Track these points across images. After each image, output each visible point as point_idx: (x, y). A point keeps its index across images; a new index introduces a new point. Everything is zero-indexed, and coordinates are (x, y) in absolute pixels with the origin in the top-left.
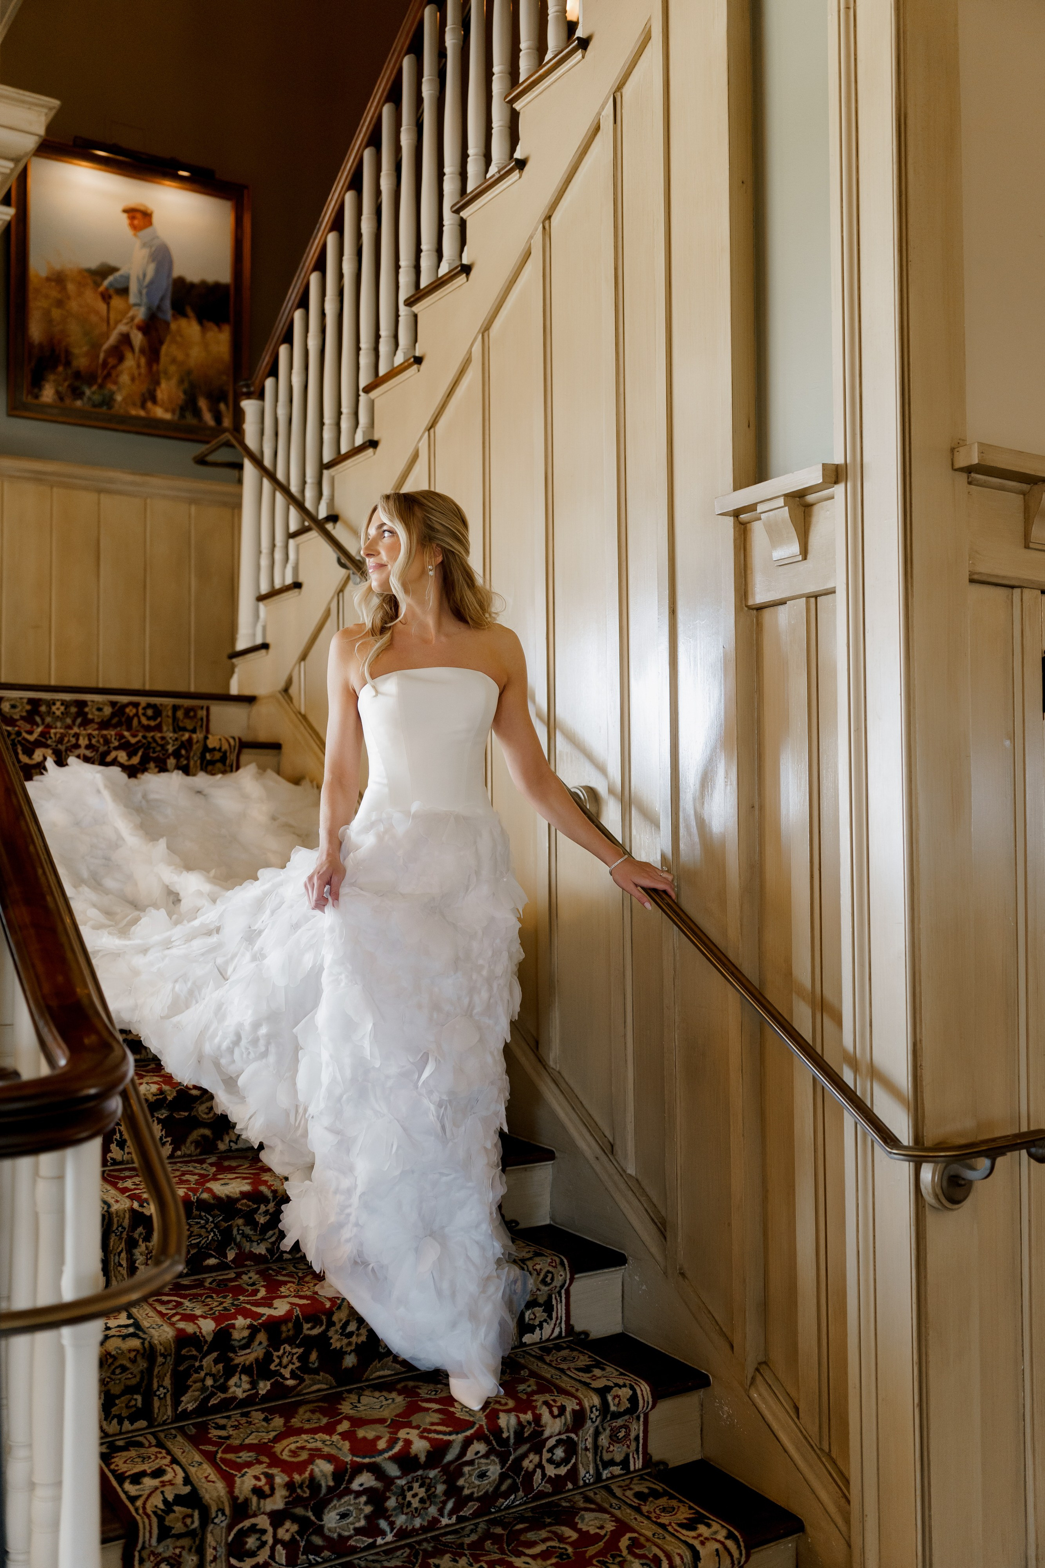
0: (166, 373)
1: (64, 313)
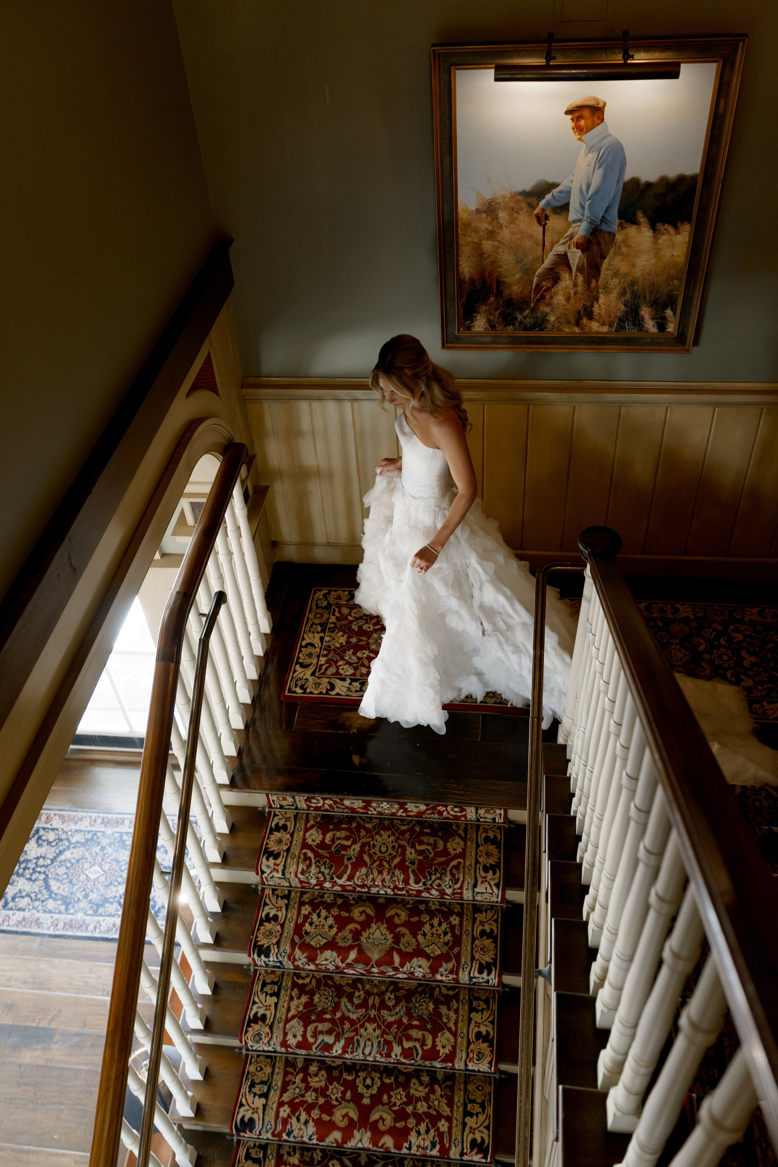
0: (605, 287)
1: (496, 243)
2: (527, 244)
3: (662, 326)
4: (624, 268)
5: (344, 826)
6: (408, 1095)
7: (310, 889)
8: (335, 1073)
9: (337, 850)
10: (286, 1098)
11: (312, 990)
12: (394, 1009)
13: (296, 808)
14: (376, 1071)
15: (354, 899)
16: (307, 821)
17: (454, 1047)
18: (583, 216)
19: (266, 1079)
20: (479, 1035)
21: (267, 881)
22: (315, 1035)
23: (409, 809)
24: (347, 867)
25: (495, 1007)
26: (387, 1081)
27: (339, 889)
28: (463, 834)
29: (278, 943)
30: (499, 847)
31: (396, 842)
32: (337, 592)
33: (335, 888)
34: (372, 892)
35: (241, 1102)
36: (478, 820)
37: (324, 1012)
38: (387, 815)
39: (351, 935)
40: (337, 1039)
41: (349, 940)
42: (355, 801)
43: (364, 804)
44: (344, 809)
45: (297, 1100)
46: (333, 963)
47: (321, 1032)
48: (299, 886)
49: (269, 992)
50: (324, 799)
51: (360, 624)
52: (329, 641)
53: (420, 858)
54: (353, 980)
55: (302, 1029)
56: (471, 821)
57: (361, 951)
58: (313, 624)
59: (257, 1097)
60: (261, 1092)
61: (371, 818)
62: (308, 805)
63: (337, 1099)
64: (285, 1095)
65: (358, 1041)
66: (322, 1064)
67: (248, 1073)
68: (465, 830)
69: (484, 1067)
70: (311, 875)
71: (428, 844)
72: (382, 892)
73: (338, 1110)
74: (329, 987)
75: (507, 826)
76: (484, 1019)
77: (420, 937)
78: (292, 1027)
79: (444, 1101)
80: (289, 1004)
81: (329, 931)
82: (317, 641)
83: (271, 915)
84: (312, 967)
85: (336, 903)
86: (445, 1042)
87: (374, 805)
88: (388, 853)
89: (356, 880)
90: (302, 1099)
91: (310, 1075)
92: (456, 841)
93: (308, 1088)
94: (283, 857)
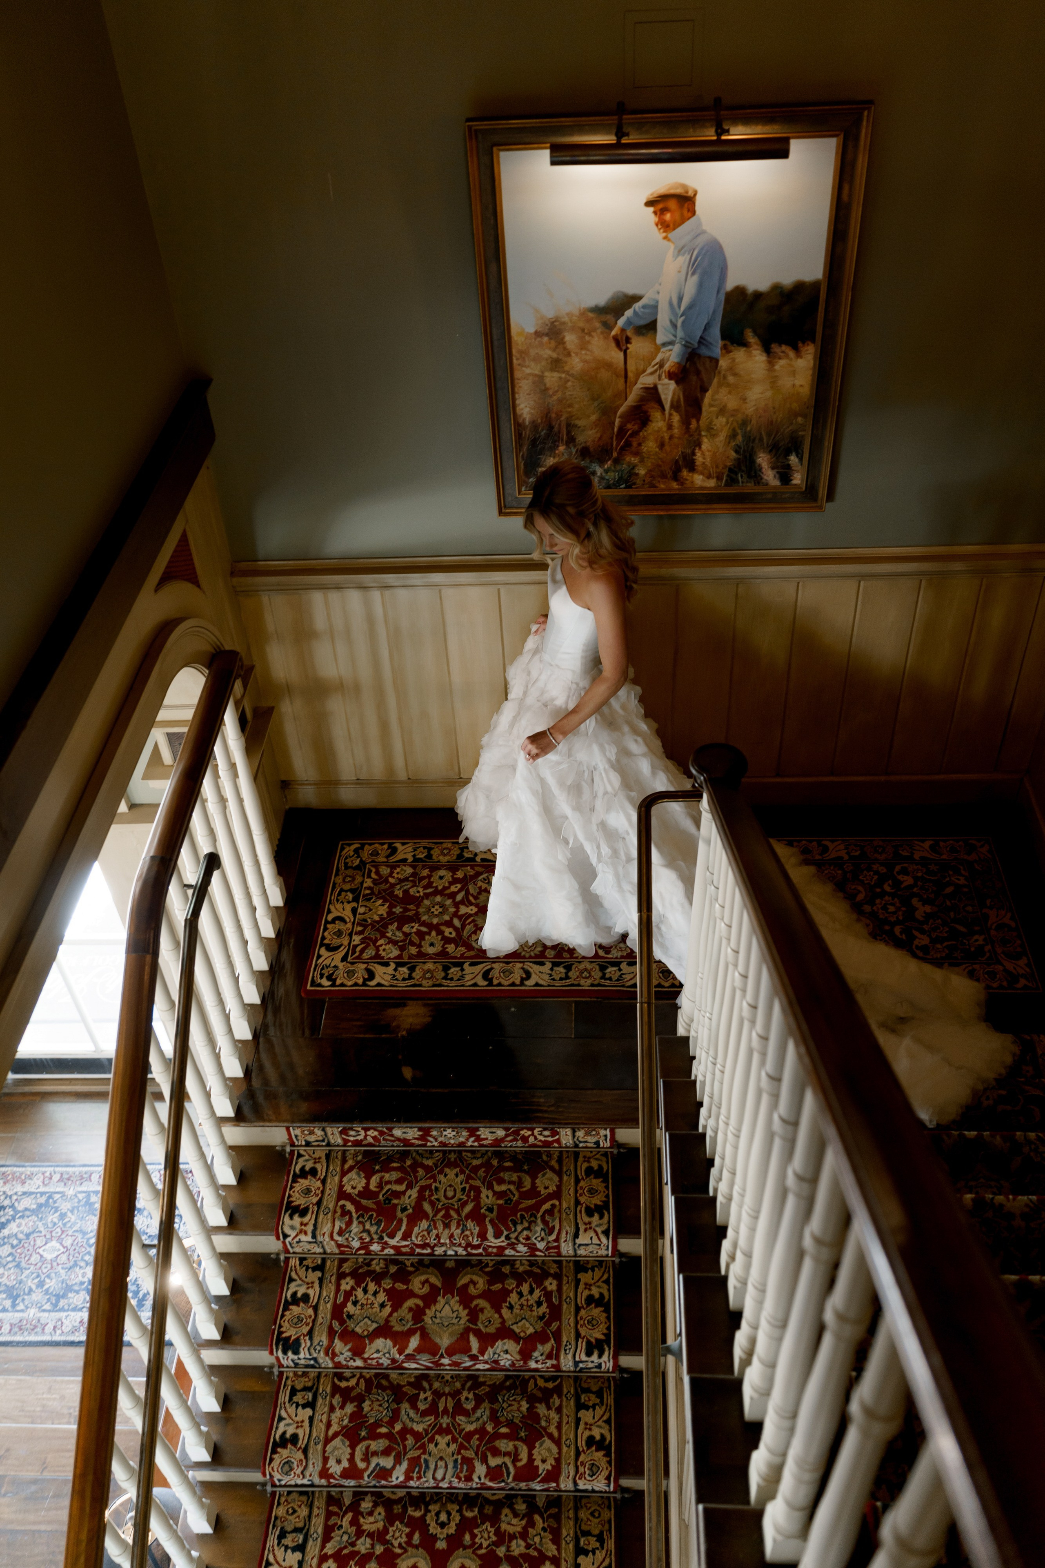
0: (709, 428)
1: (563, 375)
2: (604, 375)
3: (785, 477)
4: (732, 403)
5: (395, 1165)
6: (498, 1533)
7: (352, 1254)
8: (397, 1509)
9: (387, 1199)
10: (330, 1549)
11: (360, 1394)
12: (473, 1413)
13: (328, 1145)
14: (453, 1502)
15: (412, 1265)
16: (344, 1161)
17: (558, 1460)
18: (675, 336)
19: (301, 1525)
20: (590, 1441)
21: (292, 1247)
22: (366, 1459)
23: (482, 1136)
24: (401, 1220)
25: (611, 1401)
26: (469, 1514)
27: (392, 1252)
28: (557, 1167)
29: (310, 1333)
30: (605, 1181)
31: (467, 1182)
32: (372, 846)
33: (386, 1251)
34: (436, 1253)
35: (267, 1560)
36: (576, 1146)
37: (377, 1424)
38: (452, 1146)
39: (411, 1314)
40: (398, 1461)
41: (408, 1322)
42: (409, 1130)
43: (421, 1133)
44: (393, 1141)
45: (345, 1552)
46: (387, 1355)
47: (375, 1453)
48: (337, 1251)
49: (301, 1402)
50: (366, 1130)
51: (405, 888)
52: (364, 914)
53: (501, 1202)
54: (415, 1377)
55: (349, 1450)
56: (567, 1147)
57: (425, 1336)
58: (342, 890)
59: (289, 1551)
60: (296, 1544)
61: (431, 1152)
62: (344, 1139)
63: (400, 1546)
64: (328, 1545)
65: (426, 1461)
66: (379, 1498)
67: (276, 1518)
68: (560, 1161)
69: (599, 1484)
70: (352, 1235)
71: (510, 1183)
72: (450, 1252)
73: (403, 1560)
74: (384, 1389)
75: (615, 1151)
76: (596, 1419)
77: (505, 1312)
78: (335, 1448)
79: (548, 1536)
80: (329, 1417)
81: (381, 1311)
82: (347, 914)
83: (299, 1295)
84: (359, 1363)
85: (388, 1272)
86: (545, 1454)
87: (434, 1133)
88: (456, 1199)
89: (414, 1238)
90: (352, 1549)
91: (362, 1514)
92: (547, 1175)
93: (359, 1533)
94: (313, 1213)
